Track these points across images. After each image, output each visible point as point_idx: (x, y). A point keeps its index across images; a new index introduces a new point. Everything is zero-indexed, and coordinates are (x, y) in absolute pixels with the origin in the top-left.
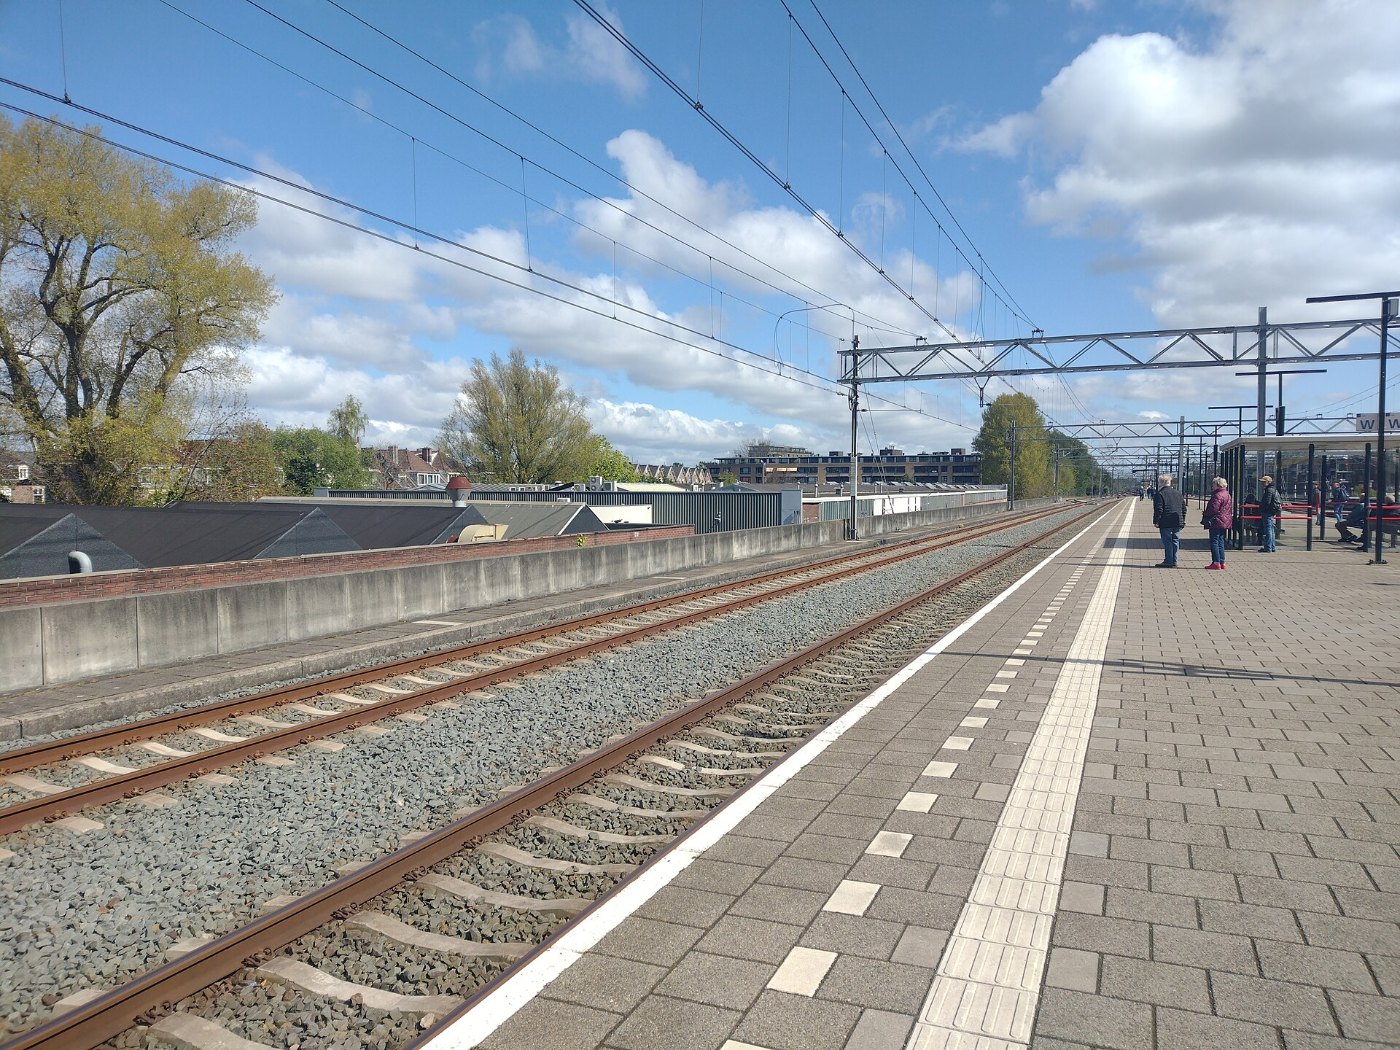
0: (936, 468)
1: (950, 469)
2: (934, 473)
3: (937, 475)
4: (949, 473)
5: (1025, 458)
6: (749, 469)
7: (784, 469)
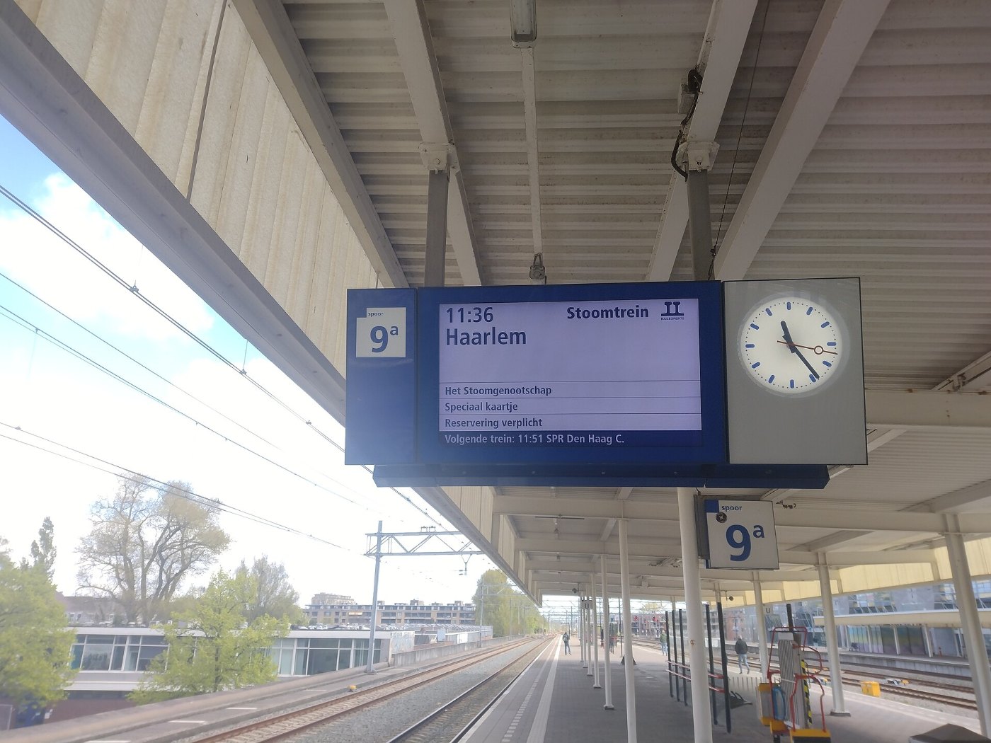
0: (449, 614)
1: (458, 615)
2: (448, 618)
3: (450, 619)
4: (458, 618)
5: (502, 609)
6: (330, 613)
7: (353, 614)
